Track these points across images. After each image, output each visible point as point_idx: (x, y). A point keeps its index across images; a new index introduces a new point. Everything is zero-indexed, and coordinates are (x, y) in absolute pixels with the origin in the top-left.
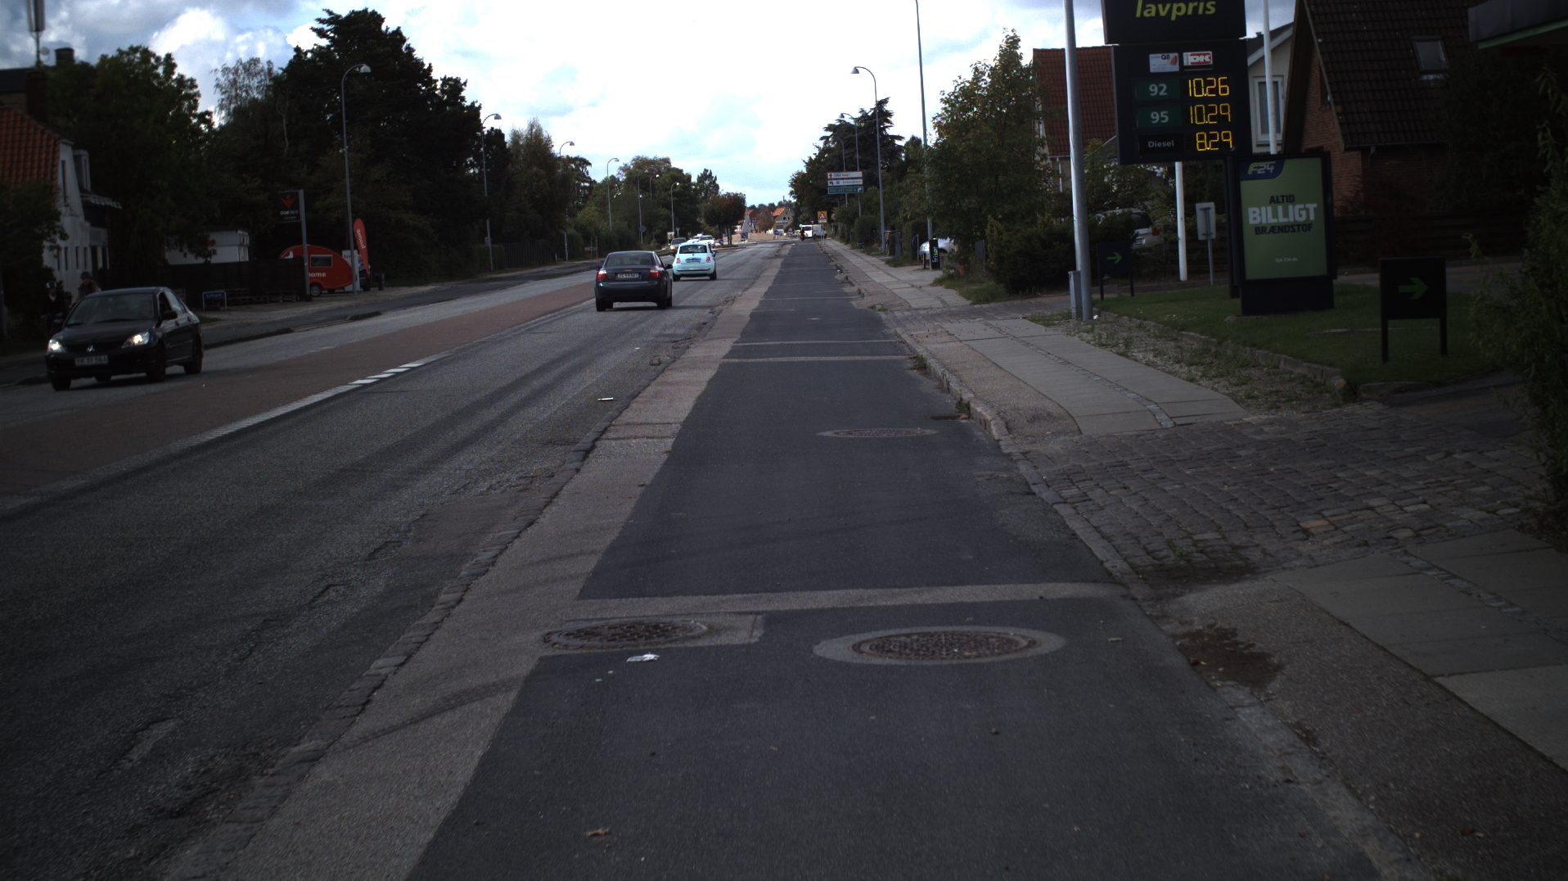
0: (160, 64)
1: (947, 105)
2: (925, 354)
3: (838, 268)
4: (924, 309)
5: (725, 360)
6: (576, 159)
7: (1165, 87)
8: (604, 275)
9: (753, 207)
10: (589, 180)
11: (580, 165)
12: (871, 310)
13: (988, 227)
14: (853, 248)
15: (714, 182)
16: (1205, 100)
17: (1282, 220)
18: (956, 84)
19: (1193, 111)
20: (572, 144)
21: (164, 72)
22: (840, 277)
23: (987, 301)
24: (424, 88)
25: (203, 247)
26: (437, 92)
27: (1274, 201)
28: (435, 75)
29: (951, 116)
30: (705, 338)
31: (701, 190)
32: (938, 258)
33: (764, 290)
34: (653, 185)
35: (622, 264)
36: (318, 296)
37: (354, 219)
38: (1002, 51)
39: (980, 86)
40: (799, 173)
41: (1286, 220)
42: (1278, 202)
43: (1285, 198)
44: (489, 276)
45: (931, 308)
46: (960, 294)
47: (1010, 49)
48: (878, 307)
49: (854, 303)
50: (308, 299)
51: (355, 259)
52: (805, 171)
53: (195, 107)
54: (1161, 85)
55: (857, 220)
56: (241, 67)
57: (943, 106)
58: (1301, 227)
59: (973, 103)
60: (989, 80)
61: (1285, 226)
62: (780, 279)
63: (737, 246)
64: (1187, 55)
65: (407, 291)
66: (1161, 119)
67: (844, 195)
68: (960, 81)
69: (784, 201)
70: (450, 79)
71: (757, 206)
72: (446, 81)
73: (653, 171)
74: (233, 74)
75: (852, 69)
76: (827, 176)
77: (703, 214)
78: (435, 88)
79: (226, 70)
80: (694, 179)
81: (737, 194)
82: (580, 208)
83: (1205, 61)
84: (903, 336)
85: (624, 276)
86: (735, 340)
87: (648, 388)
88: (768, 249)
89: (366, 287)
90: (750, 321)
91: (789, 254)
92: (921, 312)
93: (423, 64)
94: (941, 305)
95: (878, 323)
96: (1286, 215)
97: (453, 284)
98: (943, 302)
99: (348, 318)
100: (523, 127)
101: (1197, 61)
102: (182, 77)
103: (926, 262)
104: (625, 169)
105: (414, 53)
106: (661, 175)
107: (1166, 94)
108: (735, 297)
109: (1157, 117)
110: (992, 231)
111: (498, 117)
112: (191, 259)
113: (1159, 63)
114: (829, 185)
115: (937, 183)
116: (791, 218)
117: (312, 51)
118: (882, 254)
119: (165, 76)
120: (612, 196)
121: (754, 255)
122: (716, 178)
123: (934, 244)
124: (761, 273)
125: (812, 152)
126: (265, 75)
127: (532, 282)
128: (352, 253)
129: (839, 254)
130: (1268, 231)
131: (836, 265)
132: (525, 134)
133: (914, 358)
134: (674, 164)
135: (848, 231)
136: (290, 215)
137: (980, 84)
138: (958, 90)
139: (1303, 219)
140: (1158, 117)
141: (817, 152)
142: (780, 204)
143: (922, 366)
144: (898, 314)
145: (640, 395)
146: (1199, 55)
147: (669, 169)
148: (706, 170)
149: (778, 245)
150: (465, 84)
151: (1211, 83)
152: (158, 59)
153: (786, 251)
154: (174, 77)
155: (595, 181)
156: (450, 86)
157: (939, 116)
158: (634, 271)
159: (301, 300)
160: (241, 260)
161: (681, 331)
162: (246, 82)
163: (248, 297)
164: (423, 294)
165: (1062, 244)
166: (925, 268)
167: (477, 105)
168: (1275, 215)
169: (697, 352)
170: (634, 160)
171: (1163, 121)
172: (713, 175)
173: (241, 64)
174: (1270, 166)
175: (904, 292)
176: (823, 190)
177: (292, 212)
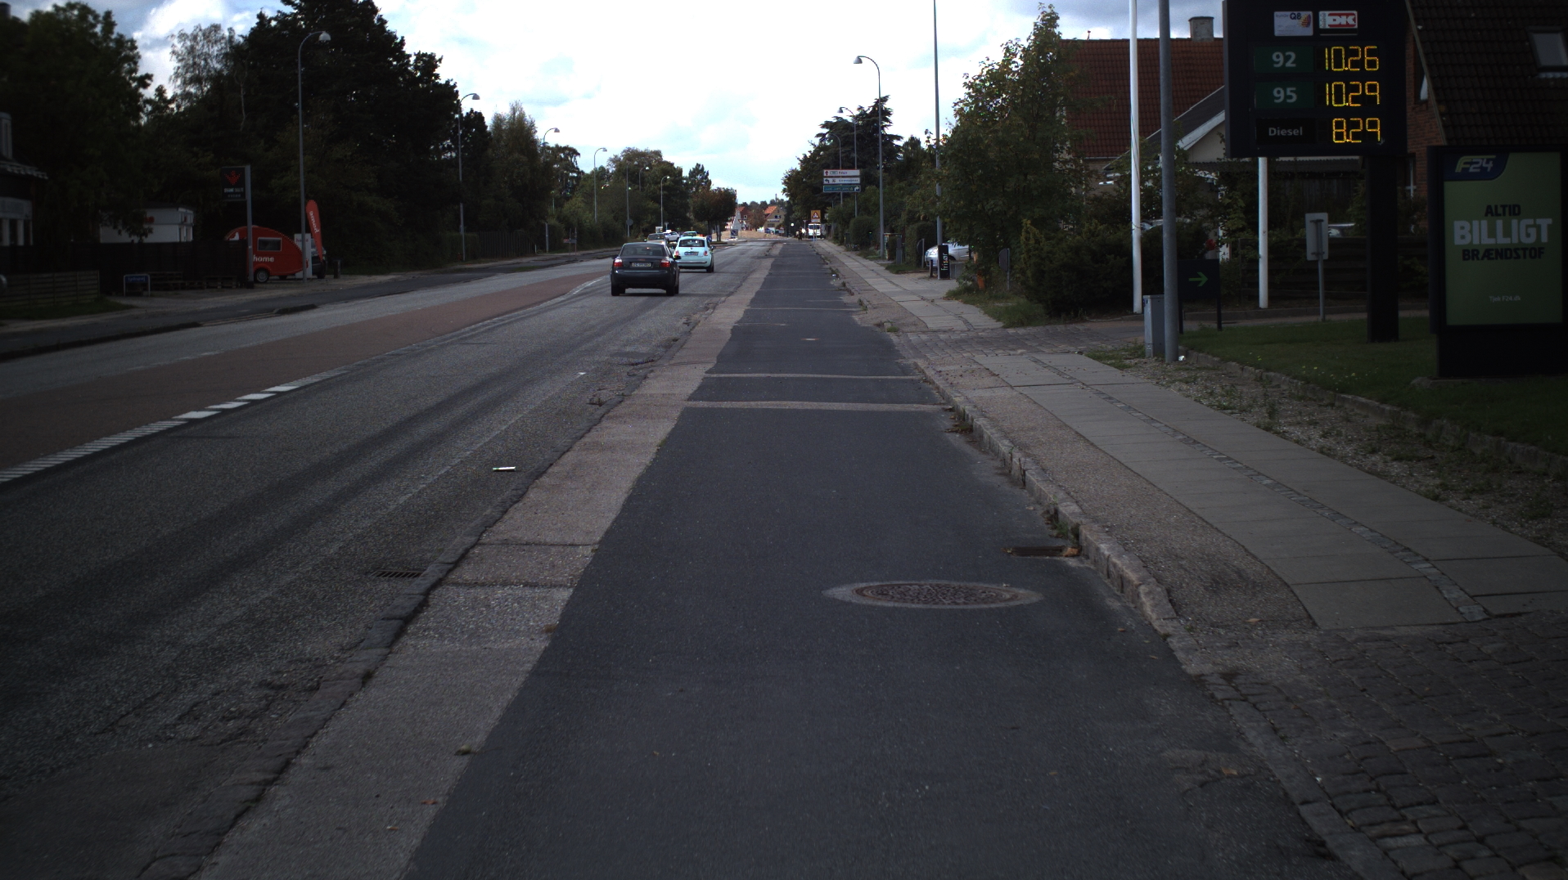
0: (98, 22)
1: (971, 90)
2: (968, 408)
3: (833, 272)
4: (945, 332)
5: (691, 404)
6: (566, 148)
7: (1293, 55)
8: (619, 263)
9: (745, 204)
10: (576, 170)
11: (569, 154)
12: (878, 329)
13: (1023, 234)
14: (847, 250)
15: (706, 177)
16: (1346, 77)
17: (1502, 240)
18: (983, 66)
19: (1330, 88)
20: (557, 131)
21: (102, 31)
22: (836, 283)
23: (1021, 324)
24: (395, 63)
25: (138, 224)
26: (409, 68)
27: (1491, 212)
28: (407, 49)
29: (976, 101)
30: (672, 362)
31: (692, 185)
32: (948, 266)
33: (751, 296)
34: (643, 178)
35: (635, 253)
36: (265, 282)
37: (307, 198)
38: (1037, 29)
39: (1011, 69)
40: (793, 171)
41: (1507, 241)
42: (1498, 215)
43: (1507, 209)
44: (459, 266)
45: (951, 330)
46: (985, 313)
47: (1047, 27)
48: (888, 325)
49: (856, 318)
50: (250, 286)
51: (308, 245)
52: (799, 169)
53: (135, 71)
54: (1287, 54)
55: (852, 221)
56: (200, 34)
57: (967, 91)
58: (1527, 252)
59: (1002, 89)
60: (1021, 62)
61: (1506, 250)
62: (769, 282)
63: (726, 243)
64: (1325, 15)
65: (363, 280)
66: (1287, 97)
67: (839, 194)
68: (988, 63)
69: (777, 199)
70: (425, 55)
71: (749, 203)
72: (420, 56)
73: (643, 163)
74: (190, 41)
75: (855, 58)
76: (822, 174)
77: (692, 208)
78: (408, 64)
79: (183, 36)
80: (685, 174)
81: (728, 190)
82: (568, 199)
83: (1348, 24)
84: (927, 373)
85: (638, 265)
86: (710, 366)
87: (569, 453)
88: (758, 248)
89: (319, 273)
90: (730, 340)
91: (780, 254)
92: (942, 336)
93: (395, 37)
94: (964, 328)
95: (887, 350)
96: (1507, 233)
97: (416, 274)
98: (966, 322)
99: (275, 311)
100: (505, 112)
101: (1337, 23)
102: (121, 36)
103: (934, 269)
104: (615, 160)
105: (387, 25)
106: (651, 168)
107: (1294, 65)
108: (717, 304)
109: (1282, 95)
110: (1027, 239)
111: (476, 97)
112: (125, 238)
113: (1285, 24)
114: (825, 182)
115: (956, 180)
116: (783, 217)
117: (275, 19)
118: (880, 258)
119: (104, 35)
120: (599, 187)
121: (742, 254)
122: (708, 174)
123: (943, 250)
124: (749, 275)
125: (807, 150)
126: (226, 44)
127: (501, 275)
128: (303, 237)
129: (833, 256)
130: (1480, 256)
131: (830, 269)
132: (507, 118)
133: (951, 410)
134: (666, 158)
135: (843, 232)
136: (234, 193)
137: (1010, 67)
138: (985, 73)
139: (1532, 240)
140: (1284, 95)
141: (812, 149)
142: (773, 203)
143: (965, 427)
144: (913, 338)
145: (550, 470)
146: (1340, 15)
147: (661, 163)
148: (698, 165)
149: (768, 244)
150: (440, 60)
151: (1355, 53)
152: (96, 17)
153: (777, 250)
154: (114, 36)
155: (582, 172)
156: (424, 61)
157: (961, 101)
158: (647, 261)
159: (241, 287)
160: (183, 240)
161: (643, 349)
162: (206, 50)
163: (180, 282)
164: (380, 284)
165: (1118, 257)
166: (932, 276)
167: (452, 84)
168: (1492, 233)
169: (655, 386)
170: (624, 151)
171: (1289, 101)
172: (706, 170)
173: (200, 30)
174: (1488, 162)
175: (914, 306)
176: (817, 189)
177: (237, 190)
